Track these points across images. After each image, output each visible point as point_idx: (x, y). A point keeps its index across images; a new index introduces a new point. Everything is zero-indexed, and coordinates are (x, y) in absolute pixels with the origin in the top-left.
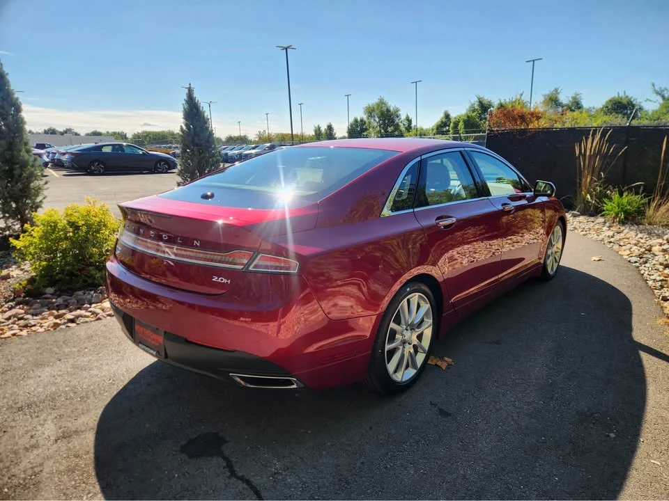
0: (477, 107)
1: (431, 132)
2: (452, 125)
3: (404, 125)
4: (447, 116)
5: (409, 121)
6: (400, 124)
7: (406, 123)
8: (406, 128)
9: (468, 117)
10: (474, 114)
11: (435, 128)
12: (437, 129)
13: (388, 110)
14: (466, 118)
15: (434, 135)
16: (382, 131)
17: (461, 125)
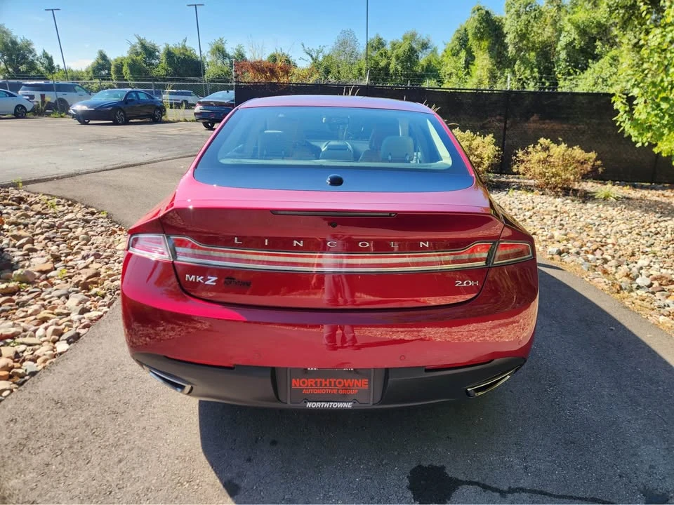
0: (139, 50)
1: (85, 75)
2: (113, 68)
3: (42, 64)
4: (103, 57)
5: (50, 60)
6: (35, 61)
7: (46, 62)
8: (46, 68)
9: (133, 60)
10: (139, 58)
11: (90, 69)
12: (94, 71)
13: (14, 43)
14: (130, 61)
15: (91, 79)
16: (10, 70)
17: (126, 70)
